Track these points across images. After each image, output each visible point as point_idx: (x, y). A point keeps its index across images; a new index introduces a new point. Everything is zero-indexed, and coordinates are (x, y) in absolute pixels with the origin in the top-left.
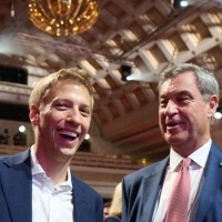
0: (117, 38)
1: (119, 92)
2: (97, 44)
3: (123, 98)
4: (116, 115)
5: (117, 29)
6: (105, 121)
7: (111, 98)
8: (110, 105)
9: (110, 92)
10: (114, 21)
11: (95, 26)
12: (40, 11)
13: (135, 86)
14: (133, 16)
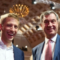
0: (35, 18)
1: (36, 34)
2: (29, 20)
3: (37, 35)
4: (35, 41)
5: (35, 16)
6: (32, 42)
7: (33, 35)
8: (33, 37)
9: (33, 34)
10: (34, 14)
11: (28, 15)
12: (12, 11)
13: (40, 32)
14: (39, 12)
